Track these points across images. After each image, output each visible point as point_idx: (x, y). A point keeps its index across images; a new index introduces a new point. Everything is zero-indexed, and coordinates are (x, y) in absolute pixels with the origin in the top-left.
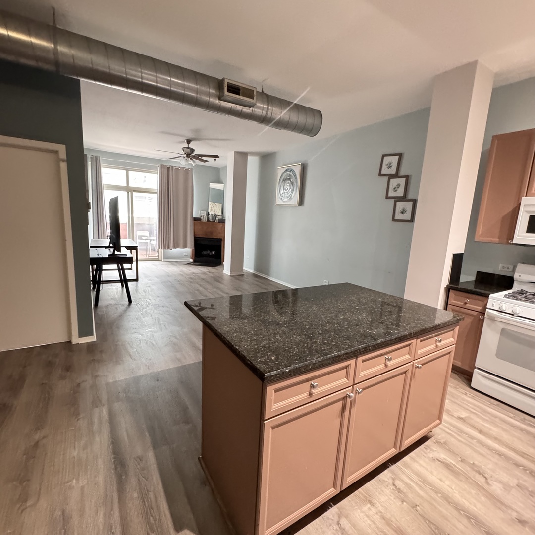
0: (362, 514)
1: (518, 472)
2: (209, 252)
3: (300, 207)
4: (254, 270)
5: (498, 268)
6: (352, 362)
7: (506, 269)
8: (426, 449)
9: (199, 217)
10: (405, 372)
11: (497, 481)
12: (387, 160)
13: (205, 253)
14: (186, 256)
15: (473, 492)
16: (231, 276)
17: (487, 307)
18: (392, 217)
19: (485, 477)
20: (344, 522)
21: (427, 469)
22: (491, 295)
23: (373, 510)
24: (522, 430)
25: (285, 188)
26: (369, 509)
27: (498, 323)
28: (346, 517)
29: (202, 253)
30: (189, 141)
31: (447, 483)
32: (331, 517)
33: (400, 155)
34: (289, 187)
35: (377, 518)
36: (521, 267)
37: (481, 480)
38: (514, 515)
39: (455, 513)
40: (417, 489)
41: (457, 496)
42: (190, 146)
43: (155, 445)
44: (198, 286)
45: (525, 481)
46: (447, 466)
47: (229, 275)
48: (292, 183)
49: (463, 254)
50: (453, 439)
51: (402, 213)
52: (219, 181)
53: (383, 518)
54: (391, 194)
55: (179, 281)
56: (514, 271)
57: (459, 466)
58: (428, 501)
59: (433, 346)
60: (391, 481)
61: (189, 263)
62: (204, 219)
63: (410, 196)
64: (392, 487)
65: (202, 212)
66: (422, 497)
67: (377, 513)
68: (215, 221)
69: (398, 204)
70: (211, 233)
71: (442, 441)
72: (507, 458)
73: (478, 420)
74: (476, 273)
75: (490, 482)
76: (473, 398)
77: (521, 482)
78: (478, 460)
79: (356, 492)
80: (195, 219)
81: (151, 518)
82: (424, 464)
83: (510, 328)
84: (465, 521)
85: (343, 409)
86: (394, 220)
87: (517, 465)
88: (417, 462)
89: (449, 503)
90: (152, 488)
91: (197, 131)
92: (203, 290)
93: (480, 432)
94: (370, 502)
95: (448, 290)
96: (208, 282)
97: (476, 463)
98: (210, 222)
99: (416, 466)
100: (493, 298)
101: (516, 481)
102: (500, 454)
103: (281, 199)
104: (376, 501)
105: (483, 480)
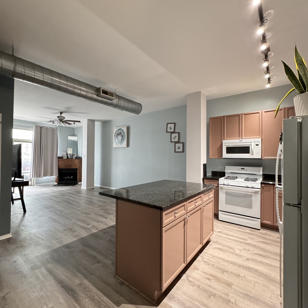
0: (196, 274)
1: (242, 245)
2: (68, 177)
3: (128, 148)
4: (101, 185)
5: (219, 169)
6: (185, 203)
7: (222, 169)
8: (210, 245)
9: (61, 156)
10: (201, 209)
11: (237, 249)
12: (169, 125)
13: (66, 178)
14: (52, 181)
15: (231, 255)
16: (87, 190)
17: (219, 184)
18: (174, 151)
19: (233, 249)
20: (190, 279)
21: (213, 252)
22: (219, 179)
23: (199, 271)
24: (240, 231)
25: (118, 138)
26: (197, 271)
27: (224, 190)
28: (190, 276)
29: (64, 178)
30: (61, 113)
31: (221, 255)
32: (184, 279)
33: (175, 124)
34: (121, 138)
35: (201, 273)
36: (227, 167)
37: (232, 250)
38: (245, 258)
39: (227, 263)
40: (212, 259)
41: (226, 258)
42: (62, 115)
43: (86, 277)
44: (69, 197)
45: (245, 247)
46: (219, 249)
47: (86, 189)
48: (122, 136)
49: (206, 164)
50: (218, 240)
51: (179, 148)
52: (74, 135)
53: (204, 272)
54: (173, 140)
55: (54, 196)
56: (224, 169)
57: (224, 248)
58: (217, 262)
59: (207, 198)
60: (202, 260)
61: (55, 186)
62: (65, 157)
63: (181, 141)
64: (203, 262)
65: (63, 153)
66: (214, 262)
67: (201, 272)
68: (72, 158)
69: (176, 144)
70: (70, 166)
71: (215, 241)
72: (238, 241)
73: (225, 231)
74: (211, 172)
75: (235, 250)
76: (220, 224)
77: (244, 247)
78: (229, 244)
79: (190, 267)
80: (59, 158)
81: (102, 306)
82: (211, 251)
83: (228, 191)
84: (231, 265)
85: (184, 225)
86: (175, 152)
87: (242, 242)
88: (209, 250)
89: (224, 261)
90: (95, 294)
91: (68, 108)
92: (73, 199)
93: (227, 235)
94: (197, 269)
95: (203, 179)
96: (74, 194)
97: (229, 245)
98: (69, 159)
99: (209, 252)
100: (221, 180)
101: (243, 248)
102: (235, 241)
103: (116, 144)
104: (199, 268)
105: (233, 250)
